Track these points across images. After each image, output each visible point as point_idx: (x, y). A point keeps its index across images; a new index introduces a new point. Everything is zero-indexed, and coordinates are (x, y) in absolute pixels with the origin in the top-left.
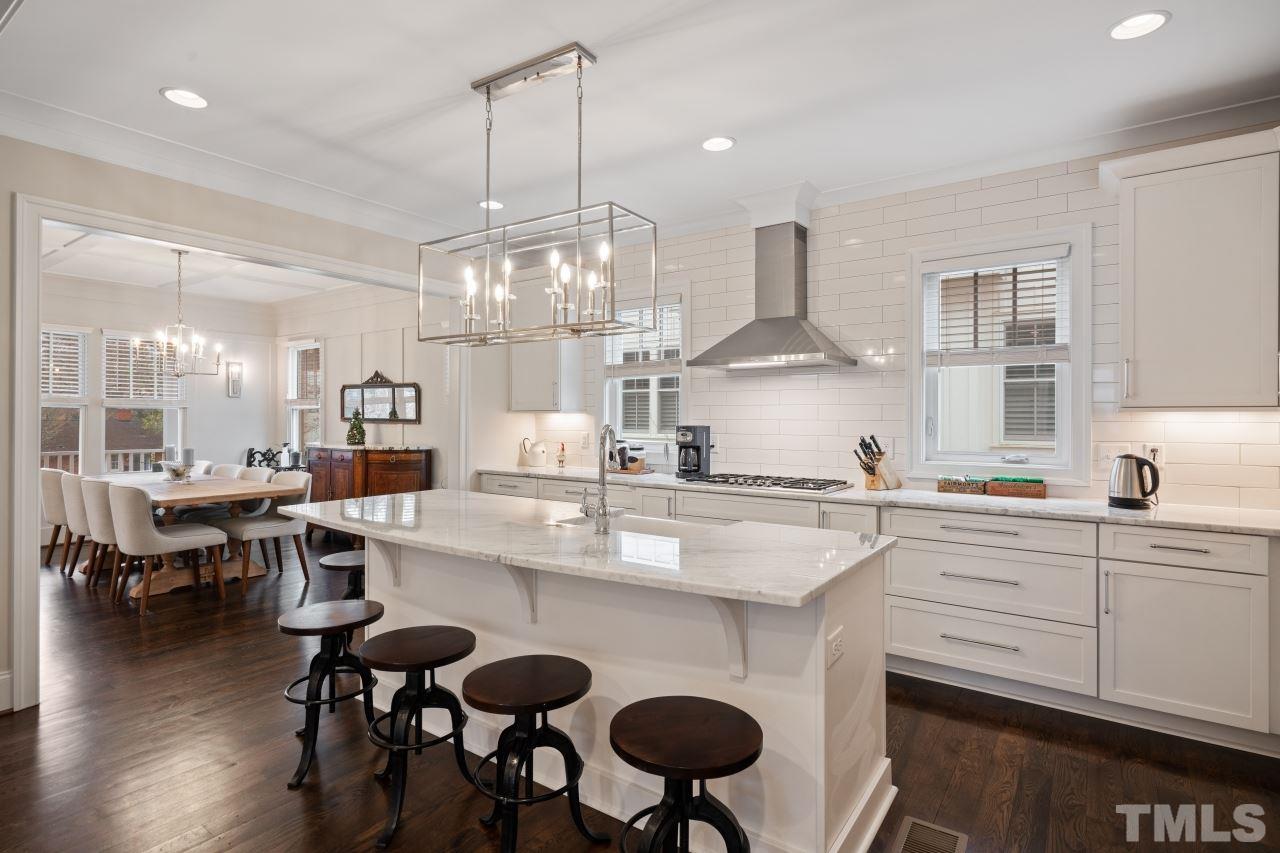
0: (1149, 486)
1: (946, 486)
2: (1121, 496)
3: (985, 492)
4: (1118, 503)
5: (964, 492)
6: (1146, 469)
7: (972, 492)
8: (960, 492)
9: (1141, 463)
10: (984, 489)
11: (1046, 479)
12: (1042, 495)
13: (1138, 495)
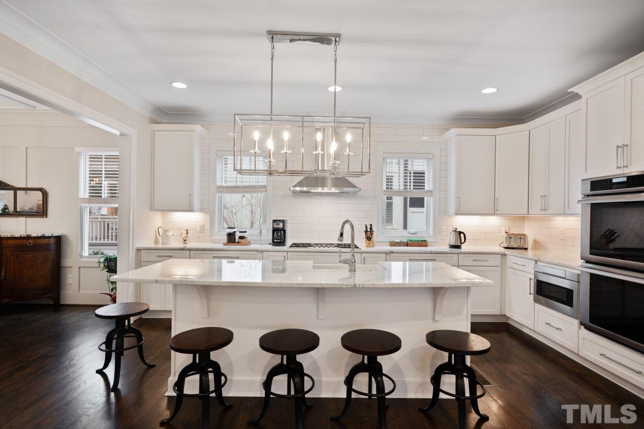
0: (463, 241)
1: (393, 244)
2: (454, 244)
3: (408, 246)
4: (452, 247)
5: (400, 246)
6: (462, 235)
7: (403, 246)
8: (399, 246)
9: (460, 233)
10: (407, 245)
11: (428, 240)
12: (426, 246)
13: (460, 244)
